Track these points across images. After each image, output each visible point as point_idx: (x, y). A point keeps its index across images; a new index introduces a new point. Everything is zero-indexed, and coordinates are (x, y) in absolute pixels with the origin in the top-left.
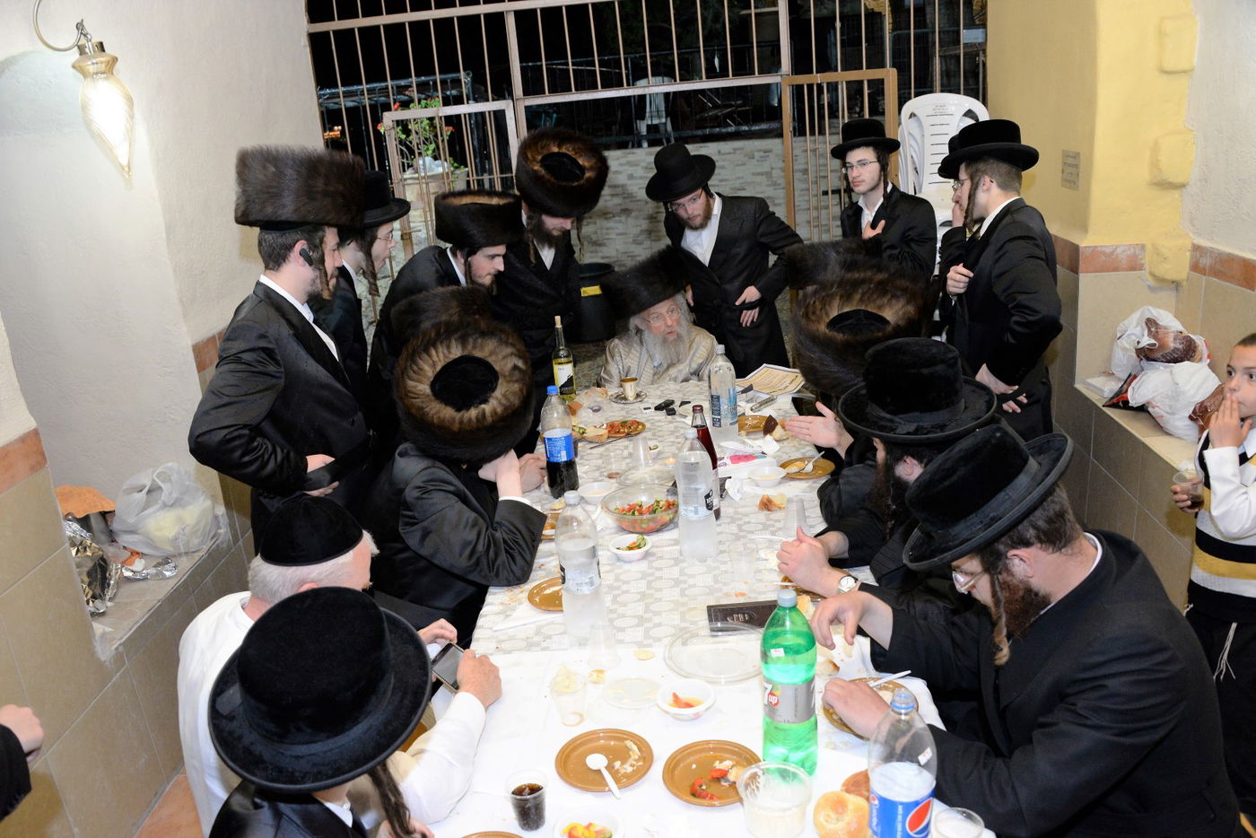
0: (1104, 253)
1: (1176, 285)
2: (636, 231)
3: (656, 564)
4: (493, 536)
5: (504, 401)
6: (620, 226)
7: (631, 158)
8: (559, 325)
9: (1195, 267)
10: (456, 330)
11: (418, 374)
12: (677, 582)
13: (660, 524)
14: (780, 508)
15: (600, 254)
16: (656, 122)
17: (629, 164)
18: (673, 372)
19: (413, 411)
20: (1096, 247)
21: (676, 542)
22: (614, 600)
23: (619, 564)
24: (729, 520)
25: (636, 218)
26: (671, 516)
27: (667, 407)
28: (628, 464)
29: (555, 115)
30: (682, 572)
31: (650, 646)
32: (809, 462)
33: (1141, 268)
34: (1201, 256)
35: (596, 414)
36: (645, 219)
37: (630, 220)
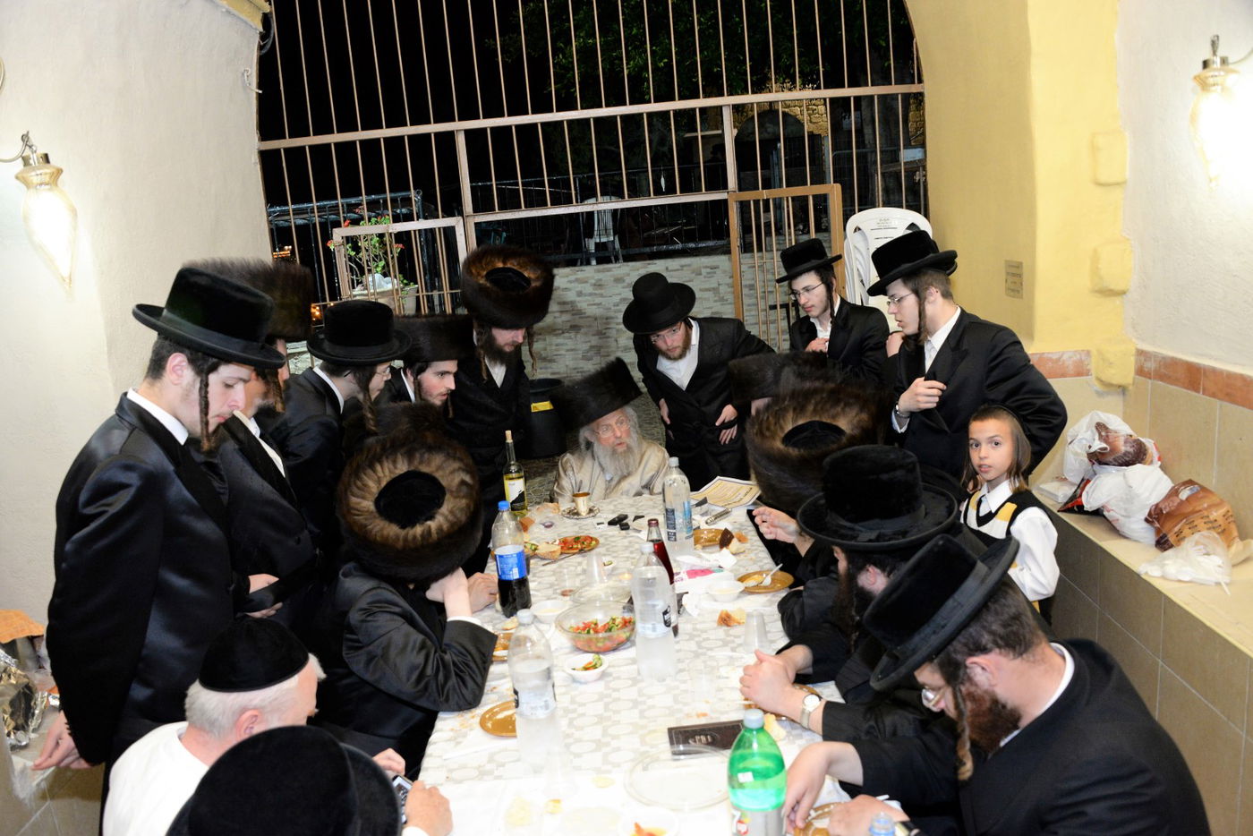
0: (1050, 360)
1: (1123, 389)
2: (586, 347)
3: (612, 685)
4: (442, 659)
5: (450, 518)
6: (569, 342)
7: (580, 275)
8: (509, 440)
9: (1140, 372)
10: (403, 445)
11: (362, 490)
12: (636, 703)
13: (616, 643)
14: (739, 623)
15: (550, 370)
16: (604, 240)
17: (578, 280)
18: (625, 485)
19: (356, 529)
20: (1043, 353)
21: (634, 661)
22: (570, 724)
23: (575, 685)
24: (688, 637)
25: (586, 334)
26: (628, 634)
27: (620, 522)
28: (581, 581)
29: (504, 234)
30: (640, 693)
31: (609, 772)
32: (767, 575)
33: (1087, 373)
34: (1145, 360)
35: (548, 529)
36: (594, 335)
37: (579, 336)
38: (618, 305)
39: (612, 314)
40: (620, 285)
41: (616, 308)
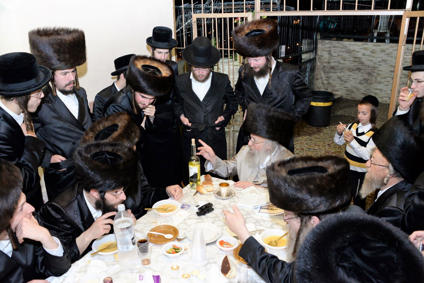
2: (362, 78)
6: (355, 75)
7: (365, 46)
15: (344, 86)
16: (381, 31)
17: (364, 48)
25: (363, 73)
29: (336, 24)
36: (366, 74)
37: (360, 73)
38: (380, 62)
39: (376, 66)
40: (383, 53)
41: (379, 63)
